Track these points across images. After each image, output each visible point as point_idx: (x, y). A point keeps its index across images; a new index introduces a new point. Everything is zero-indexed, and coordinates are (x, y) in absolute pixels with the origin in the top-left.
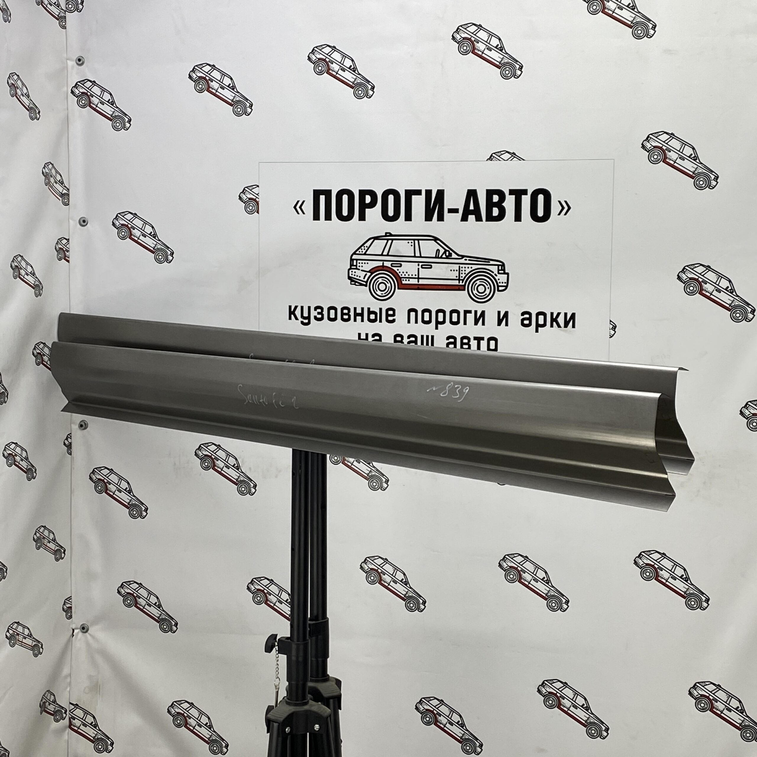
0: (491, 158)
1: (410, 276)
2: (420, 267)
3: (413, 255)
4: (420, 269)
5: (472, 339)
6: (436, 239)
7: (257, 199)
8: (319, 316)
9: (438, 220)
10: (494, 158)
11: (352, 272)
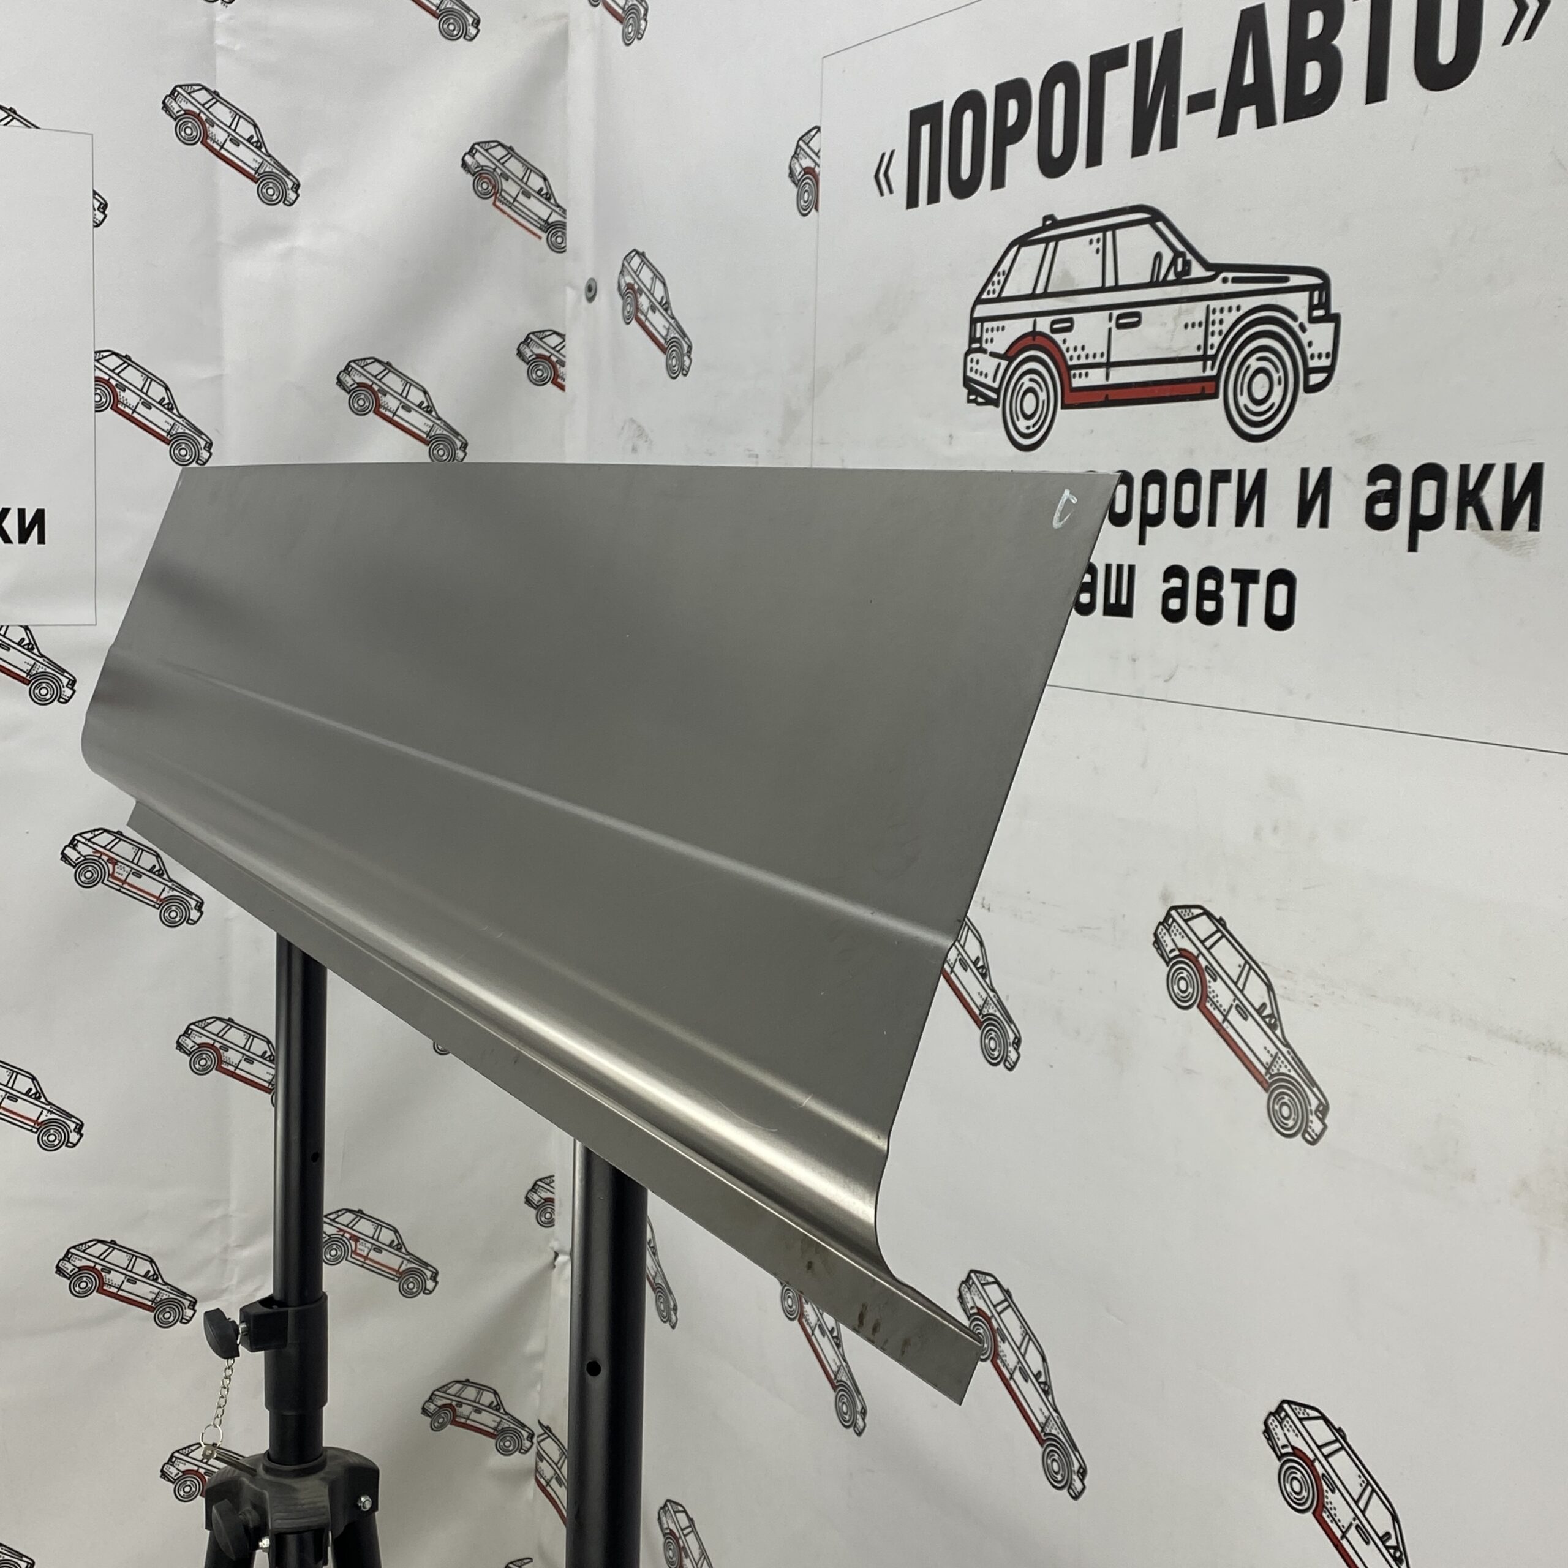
1: (1091, 360)
2: (1113, 324)
3: (1099, 285)
4: (1114, 330)
5: (1228, 578)
6: (1154, 217)
7: (817, 169)
9: (1163, 147)
11: (972, 361)
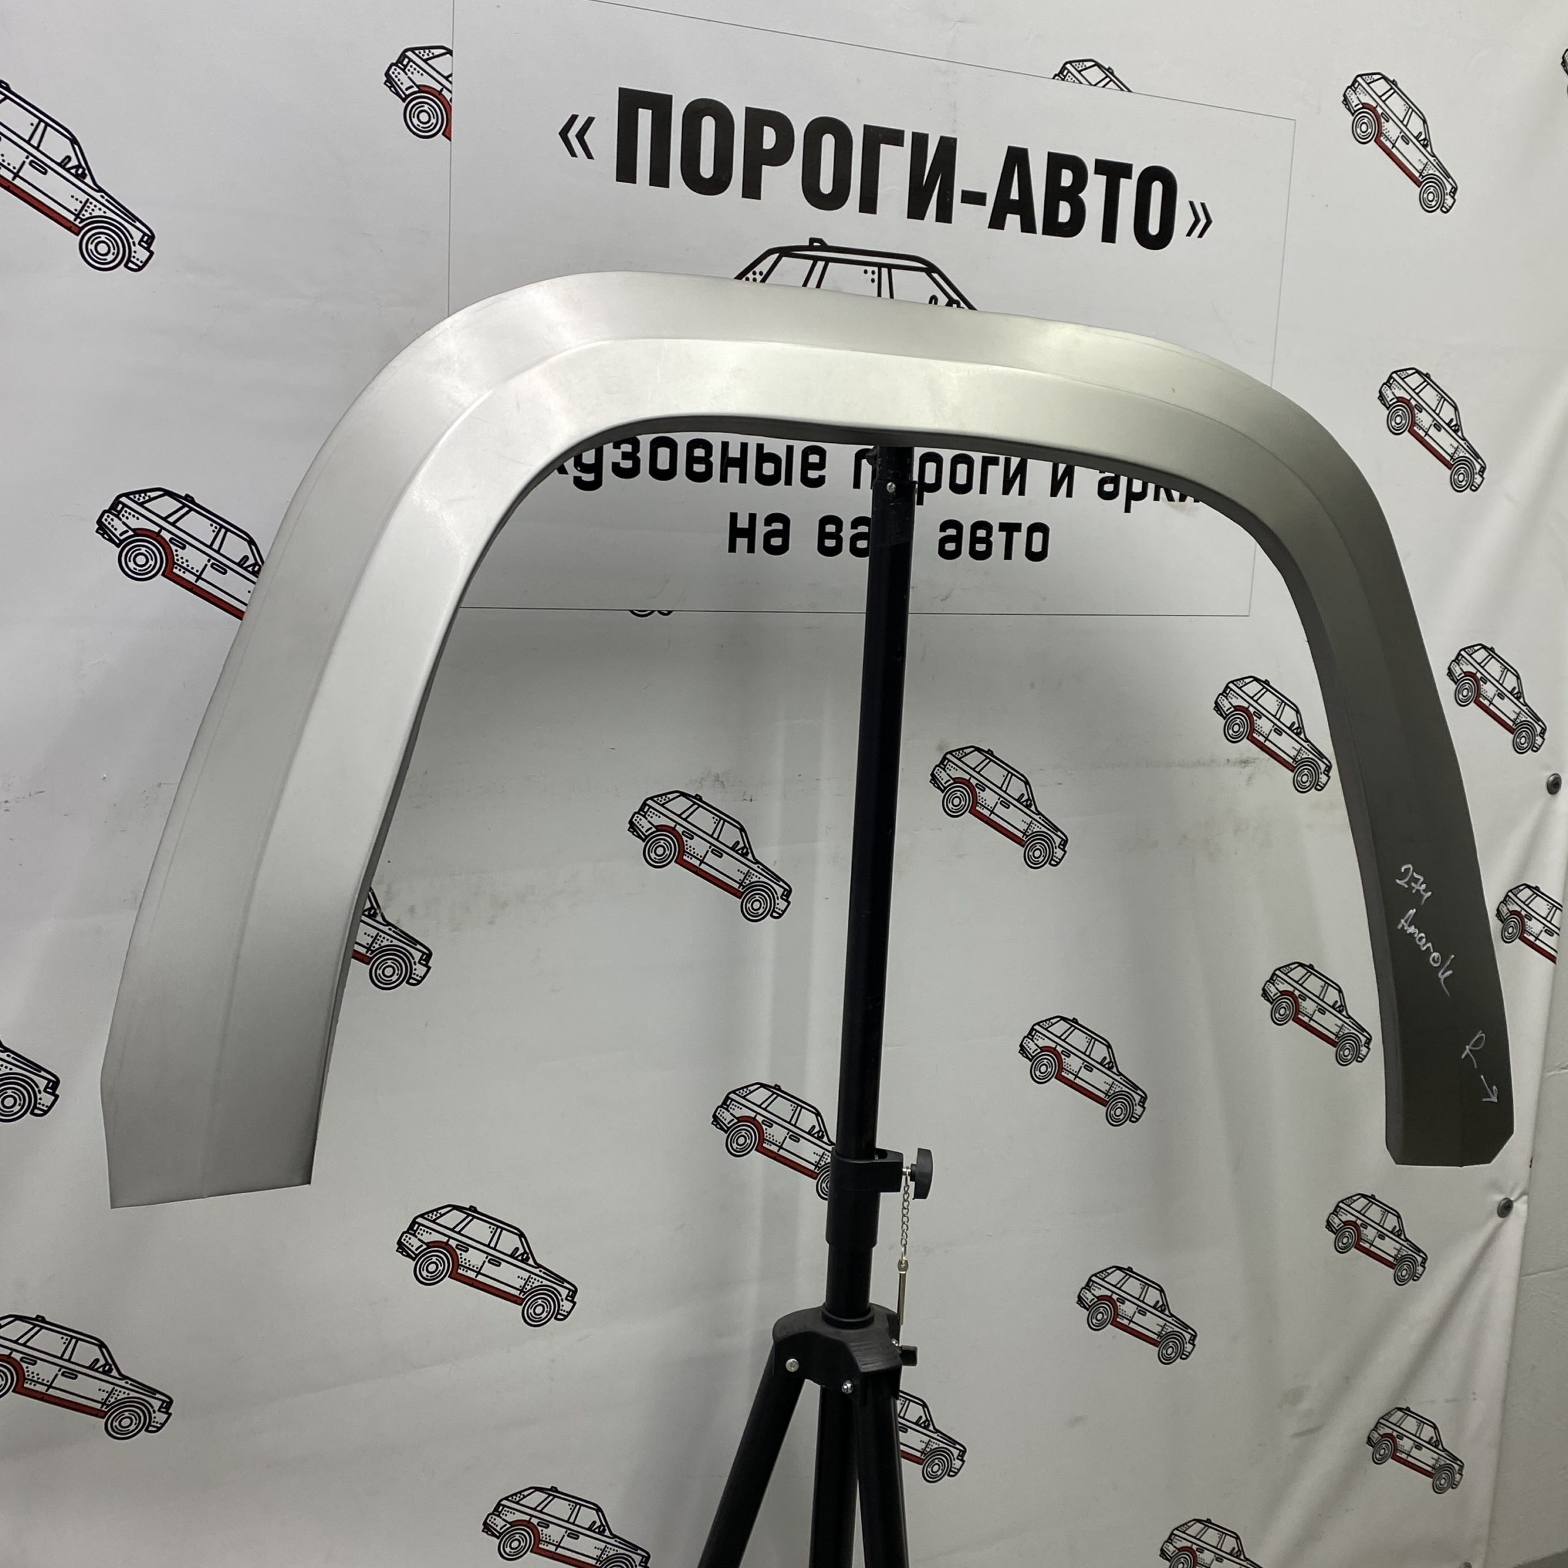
0: (1061, 74)
5: (996, 528)
6: (930, 269)
7: (445, 92)
8: (627, 464)
9: (938, 219)
10: (1069, 74)
